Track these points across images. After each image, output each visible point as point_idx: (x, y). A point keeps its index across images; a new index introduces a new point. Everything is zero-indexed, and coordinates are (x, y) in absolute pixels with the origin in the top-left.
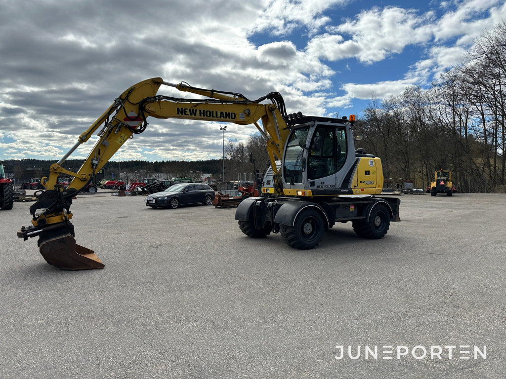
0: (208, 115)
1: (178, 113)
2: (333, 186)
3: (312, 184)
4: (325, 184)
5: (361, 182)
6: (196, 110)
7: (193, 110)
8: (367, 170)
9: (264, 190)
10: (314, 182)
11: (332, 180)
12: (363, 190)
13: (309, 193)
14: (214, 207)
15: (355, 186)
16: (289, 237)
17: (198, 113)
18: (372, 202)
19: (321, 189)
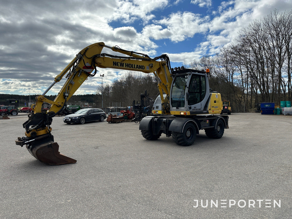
0: (130, 66)
1: (114, 65)
2: (200, 109)
3: (190, 108)
4: (196, 108)
5: (212, 107)
6: (123, 63)
7: (122, 63)
8: (215, 100)
9: (154, 112)
10: (191, 107)
11: (199, 106)
12: (213, 111)
13: (188, 113)
14: (108, 123)
15: (210, 109)
16: (179, 139)
17: (125, 65)
18: (217, 118)
19: (194, 111)
